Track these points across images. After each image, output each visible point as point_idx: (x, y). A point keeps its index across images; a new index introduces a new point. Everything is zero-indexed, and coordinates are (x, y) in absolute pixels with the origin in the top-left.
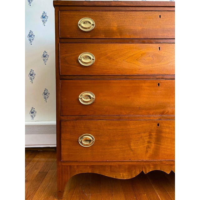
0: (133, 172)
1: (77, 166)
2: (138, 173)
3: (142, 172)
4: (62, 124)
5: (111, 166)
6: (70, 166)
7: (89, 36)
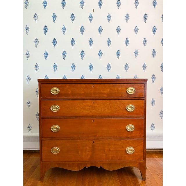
0: (80, 167)
1: (51, 164)
2: (83, 167)
3: (85, 167)
4: (42, 142)
5: (68, 164)
6: (47, 164)
7: (56, 97)
